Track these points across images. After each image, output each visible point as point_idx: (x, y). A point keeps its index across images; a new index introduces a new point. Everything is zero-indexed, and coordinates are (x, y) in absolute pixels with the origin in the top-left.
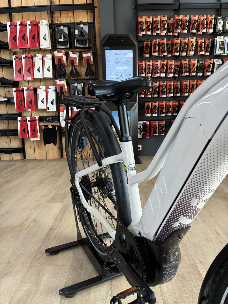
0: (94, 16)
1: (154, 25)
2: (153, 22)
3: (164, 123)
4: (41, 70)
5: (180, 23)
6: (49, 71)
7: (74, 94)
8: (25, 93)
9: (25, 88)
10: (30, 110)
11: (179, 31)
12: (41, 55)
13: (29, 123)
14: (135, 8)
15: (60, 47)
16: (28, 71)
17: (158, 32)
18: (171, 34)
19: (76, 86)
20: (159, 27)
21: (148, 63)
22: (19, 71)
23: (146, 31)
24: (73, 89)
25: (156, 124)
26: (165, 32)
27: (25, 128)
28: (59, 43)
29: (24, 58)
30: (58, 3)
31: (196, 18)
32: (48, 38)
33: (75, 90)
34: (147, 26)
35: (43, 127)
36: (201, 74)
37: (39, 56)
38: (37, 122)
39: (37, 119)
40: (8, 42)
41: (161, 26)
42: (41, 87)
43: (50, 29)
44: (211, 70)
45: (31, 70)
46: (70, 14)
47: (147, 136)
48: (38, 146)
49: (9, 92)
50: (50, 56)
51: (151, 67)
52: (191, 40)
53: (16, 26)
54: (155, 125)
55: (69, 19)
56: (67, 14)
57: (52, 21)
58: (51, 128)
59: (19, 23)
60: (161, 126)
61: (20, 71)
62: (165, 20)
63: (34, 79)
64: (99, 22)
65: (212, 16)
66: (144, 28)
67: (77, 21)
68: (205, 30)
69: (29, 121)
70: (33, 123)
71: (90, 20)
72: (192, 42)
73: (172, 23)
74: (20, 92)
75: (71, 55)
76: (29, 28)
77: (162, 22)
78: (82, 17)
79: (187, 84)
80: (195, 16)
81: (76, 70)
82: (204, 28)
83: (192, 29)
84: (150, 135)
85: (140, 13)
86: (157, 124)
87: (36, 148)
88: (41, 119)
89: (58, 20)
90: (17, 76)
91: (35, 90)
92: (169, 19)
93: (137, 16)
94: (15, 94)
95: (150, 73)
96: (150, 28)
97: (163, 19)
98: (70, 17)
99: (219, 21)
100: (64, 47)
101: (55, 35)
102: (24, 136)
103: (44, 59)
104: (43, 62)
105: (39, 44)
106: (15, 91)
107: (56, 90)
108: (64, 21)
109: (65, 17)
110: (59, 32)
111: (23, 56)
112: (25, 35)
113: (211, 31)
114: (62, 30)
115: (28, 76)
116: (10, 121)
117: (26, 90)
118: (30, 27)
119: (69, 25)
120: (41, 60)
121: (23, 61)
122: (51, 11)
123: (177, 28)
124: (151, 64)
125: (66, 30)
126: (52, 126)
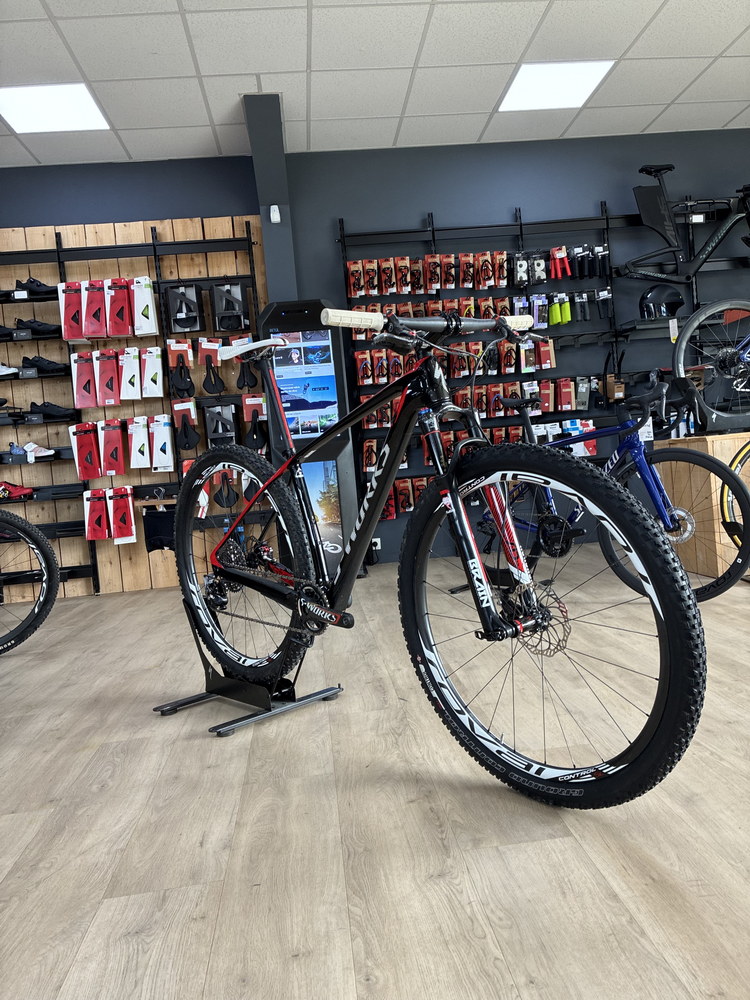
0: (252, 262)
1: (384, 277)
2: (381, 271)
3: (425, 483)
4: (137, 381)
5: (438, 270)
6: (155, 382)
7: (216, 430)
8: (101, 434)
9: (101, 424)
10: (113, 473)
11: (438, 286)
12: (137, 350)
13: (110, 504)
14: (339, 241)
15: (179, 329)
16: (107, 386)
17: (394, 290)
18: (422, 292)
19: (219, 413)
20: (394, 280)
21: (377, 355)
22: (85, 388)
23: (367, 290)
24: (212, 420)
25: (406, 484)
26: (409, 289)
27: (100, 518)
28: (178, 322)
29: (97, 359)
30: (169, 239)
31: (471, 259)
32: (152, 313)
33: (217, 422)
34: (367, 278)
35: (144, 510)
36: (495, 372)
37: (133, 351)
38: (130, 499)
39: (129, 492)
40: (60, 327)
41: (398, 277)
42: (136, 419)
43: (155, 292)
44: (513, 362)
45: (113, 382)
46: (199, 259)
47: (391, 514)
48: (130, 559)
49: (57, 434)
50: (156, 351)
51: (385, 363)
52: (465, 303)
53: (78, 291)
54: (406, 489)
55: (197, 270)
56: (192, 259)
57: (159, 275)
58: (162, 512)
59: (85, 284)
60: (418, 490)
61: (88, 386)
62: (406, 267)
63: (121, 401)
64: (264, 274)
65: (502, 254)
66: (362, 283)
67: (215, 273)
68: (491, 282)
69: (110, 498)
70: (121, 502)
71: (244, 271)
72: (466, 306)
73: (421, 269)
74: (88, 435)
75: (205, 344)
76: (109, 294)
77: (398, 269)
78: (227, 266)
79: (466, 395)
80: (467, 256)
81: (216, 376)
82: (489, 279)
83: (464, 281)
84: (397, 511)
85: (351, 252)
86: (409, 485)
87: (126, 563)
88: (138, 493)
89: (171, 272)
90: (82, 397)
91: (124, 426)
92: (414, 261)
93: (345, 259)
94: (74, 440)
95: (383, 376)
96: (376, 283)
97: (401, 263)
98: (199, 265)
99: (519, 263)
100: (188, 330)
101: (166, 306)
102: (100, 535)
103: (143, 357)
104: (142, 363)
105: (133, 326)
106: (74, 434)
107: (172, 424)
108: (185, 275)
109: (188, 266)
110: (176, 300)
111: (96, 354)
112: (99, 309)
113: (504, 283)
114: (183, 294)
115: (105, 397)
116: (59, 504)
117: (103, 429)
118: (113, 293)
119: (197, 283)
120: (138, 361)
121: (96, 364)
122: (155, 256)
123: (431, 281)
124: (385, 357)
125: (191, 294)
126: (165, 506)
